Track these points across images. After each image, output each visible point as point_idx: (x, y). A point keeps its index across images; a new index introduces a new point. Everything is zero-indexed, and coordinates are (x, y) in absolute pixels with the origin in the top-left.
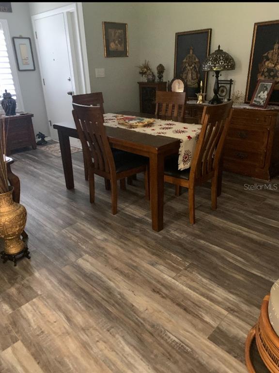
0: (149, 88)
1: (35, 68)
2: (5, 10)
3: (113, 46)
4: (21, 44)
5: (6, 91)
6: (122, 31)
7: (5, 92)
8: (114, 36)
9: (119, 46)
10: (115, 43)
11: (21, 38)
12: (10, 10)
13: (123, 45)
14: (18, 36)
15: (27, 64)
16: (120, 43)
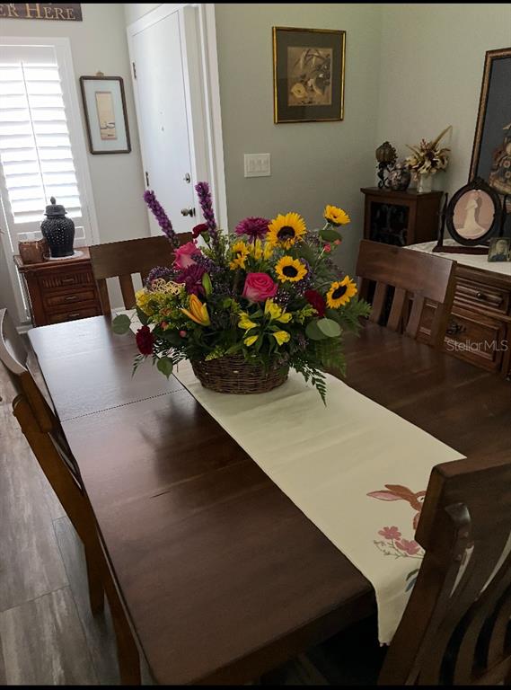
0: (389, 205)
1: (129, 145)
2: (65, 15)
3: (298, 93)
4: (100, 93)
5: (53, 201)
6: (330, 51)
7: (50, 204)
8: (305, 64)
9: (318, 92)
10: (306, 84)
11: (100, 77)
12: (78, 17)
13: (329, 89)
14: (94, 74)
15: (110, 137)
16: (321, 83)
